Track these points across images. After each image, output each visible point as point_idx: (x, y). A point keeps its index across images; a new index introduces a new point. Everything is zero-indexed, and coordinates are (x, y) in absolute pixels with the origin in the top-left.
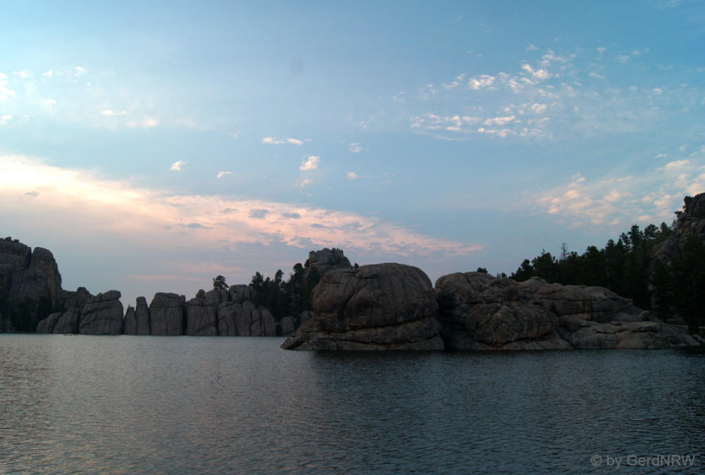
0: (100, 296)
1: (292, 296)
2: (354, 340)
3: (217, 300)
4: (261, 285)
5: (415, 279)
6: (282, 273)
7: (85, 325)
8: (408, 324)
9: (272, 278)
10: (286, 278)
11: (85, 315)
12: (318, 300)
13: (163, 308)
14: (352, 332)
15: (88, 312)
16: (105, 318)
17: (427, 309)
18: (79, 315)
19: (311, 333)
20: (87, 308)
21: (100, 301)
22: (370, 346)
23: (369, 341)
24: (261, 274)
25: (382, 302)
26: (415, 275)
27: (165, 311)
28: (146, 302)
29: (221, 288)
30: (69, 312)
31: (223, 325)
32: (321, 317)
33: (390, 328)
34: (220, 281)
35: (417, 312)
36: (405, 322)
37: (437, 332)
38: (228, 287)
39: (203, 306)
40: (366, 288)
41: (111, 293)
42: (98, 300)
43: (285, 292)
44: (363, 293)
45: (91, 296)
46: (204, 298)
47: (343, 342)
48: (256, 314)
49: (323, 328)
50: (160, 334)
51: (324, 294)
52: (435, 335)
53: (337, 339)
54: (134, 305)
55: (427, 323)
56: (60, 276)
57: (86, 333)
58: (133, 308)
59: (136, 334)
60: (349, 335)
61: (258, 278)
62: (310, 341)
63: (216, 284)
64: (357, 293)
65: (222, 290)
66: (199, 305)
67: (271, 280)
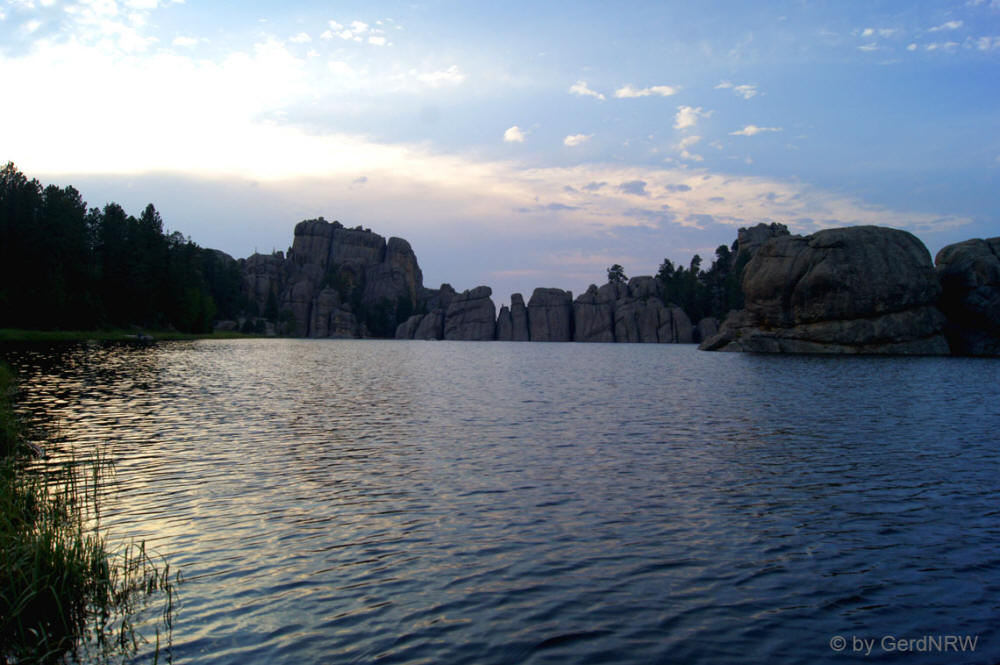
0: (467, 293)
1: (715, 290)
2: (806, 338)
3: (613, 296)
4: (671, 275)
5: (905, 248)
6: (700, 260)
7: (449, 330)
8: (893, 316)
9: (687, 267)
10: (705, 266)
11: (450, 316)
12: (752, 282)
13: (544, 308)
14: (804, 326)
15: (455, 314)
16: (474, 321)
17: (924, 293)
18: (444, 317)
19: (741, 329)
20: (453, 308)
21: (468, 300)
22: (831, 346)
23: (831, 339)
24: (671, 262)
25: (851, 283)
26: (904, 242)
27: (547, 311)
28: (522, 299)
29: (618, 279)
30: (431, 314)
31: (621, 328)
32: (757, 307)
33: (862, 321)
34: (616, 272)
35: (907, 296)
36: (887, 312)
37: (938, 328)
38: (626, 279)
39: (594, 303)
40: (824, 261)
41: (480, 289)
42: (465, 298)
43: (704, 285)
44: (821, 269)
45: (456, 294)
46: (596, 294)
47: (790, 341)
48: (664, 314)
49: (760, 320)
50: (541, 340)
51: (760, 274)
52: (936, 332)
53: (780, 337)
54: (508, 304)
55: (922, 315)
56: (420, 272)
57: (452, 339)
58: (507, 308)
59: (512, 339)
60: (798, 330)
61: (667, 267)
62: (741, 340)
63: (611, 276)
64: (812, 268)
65: (620, 285)
66: (589, 303)
67: (685, 269)
